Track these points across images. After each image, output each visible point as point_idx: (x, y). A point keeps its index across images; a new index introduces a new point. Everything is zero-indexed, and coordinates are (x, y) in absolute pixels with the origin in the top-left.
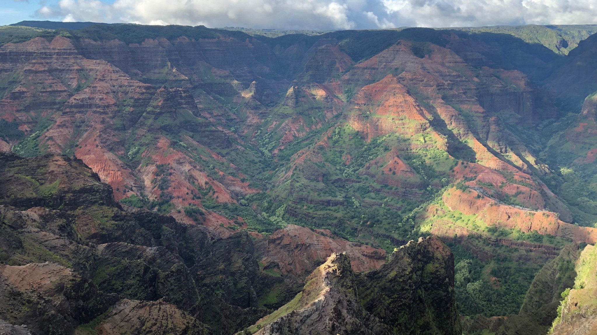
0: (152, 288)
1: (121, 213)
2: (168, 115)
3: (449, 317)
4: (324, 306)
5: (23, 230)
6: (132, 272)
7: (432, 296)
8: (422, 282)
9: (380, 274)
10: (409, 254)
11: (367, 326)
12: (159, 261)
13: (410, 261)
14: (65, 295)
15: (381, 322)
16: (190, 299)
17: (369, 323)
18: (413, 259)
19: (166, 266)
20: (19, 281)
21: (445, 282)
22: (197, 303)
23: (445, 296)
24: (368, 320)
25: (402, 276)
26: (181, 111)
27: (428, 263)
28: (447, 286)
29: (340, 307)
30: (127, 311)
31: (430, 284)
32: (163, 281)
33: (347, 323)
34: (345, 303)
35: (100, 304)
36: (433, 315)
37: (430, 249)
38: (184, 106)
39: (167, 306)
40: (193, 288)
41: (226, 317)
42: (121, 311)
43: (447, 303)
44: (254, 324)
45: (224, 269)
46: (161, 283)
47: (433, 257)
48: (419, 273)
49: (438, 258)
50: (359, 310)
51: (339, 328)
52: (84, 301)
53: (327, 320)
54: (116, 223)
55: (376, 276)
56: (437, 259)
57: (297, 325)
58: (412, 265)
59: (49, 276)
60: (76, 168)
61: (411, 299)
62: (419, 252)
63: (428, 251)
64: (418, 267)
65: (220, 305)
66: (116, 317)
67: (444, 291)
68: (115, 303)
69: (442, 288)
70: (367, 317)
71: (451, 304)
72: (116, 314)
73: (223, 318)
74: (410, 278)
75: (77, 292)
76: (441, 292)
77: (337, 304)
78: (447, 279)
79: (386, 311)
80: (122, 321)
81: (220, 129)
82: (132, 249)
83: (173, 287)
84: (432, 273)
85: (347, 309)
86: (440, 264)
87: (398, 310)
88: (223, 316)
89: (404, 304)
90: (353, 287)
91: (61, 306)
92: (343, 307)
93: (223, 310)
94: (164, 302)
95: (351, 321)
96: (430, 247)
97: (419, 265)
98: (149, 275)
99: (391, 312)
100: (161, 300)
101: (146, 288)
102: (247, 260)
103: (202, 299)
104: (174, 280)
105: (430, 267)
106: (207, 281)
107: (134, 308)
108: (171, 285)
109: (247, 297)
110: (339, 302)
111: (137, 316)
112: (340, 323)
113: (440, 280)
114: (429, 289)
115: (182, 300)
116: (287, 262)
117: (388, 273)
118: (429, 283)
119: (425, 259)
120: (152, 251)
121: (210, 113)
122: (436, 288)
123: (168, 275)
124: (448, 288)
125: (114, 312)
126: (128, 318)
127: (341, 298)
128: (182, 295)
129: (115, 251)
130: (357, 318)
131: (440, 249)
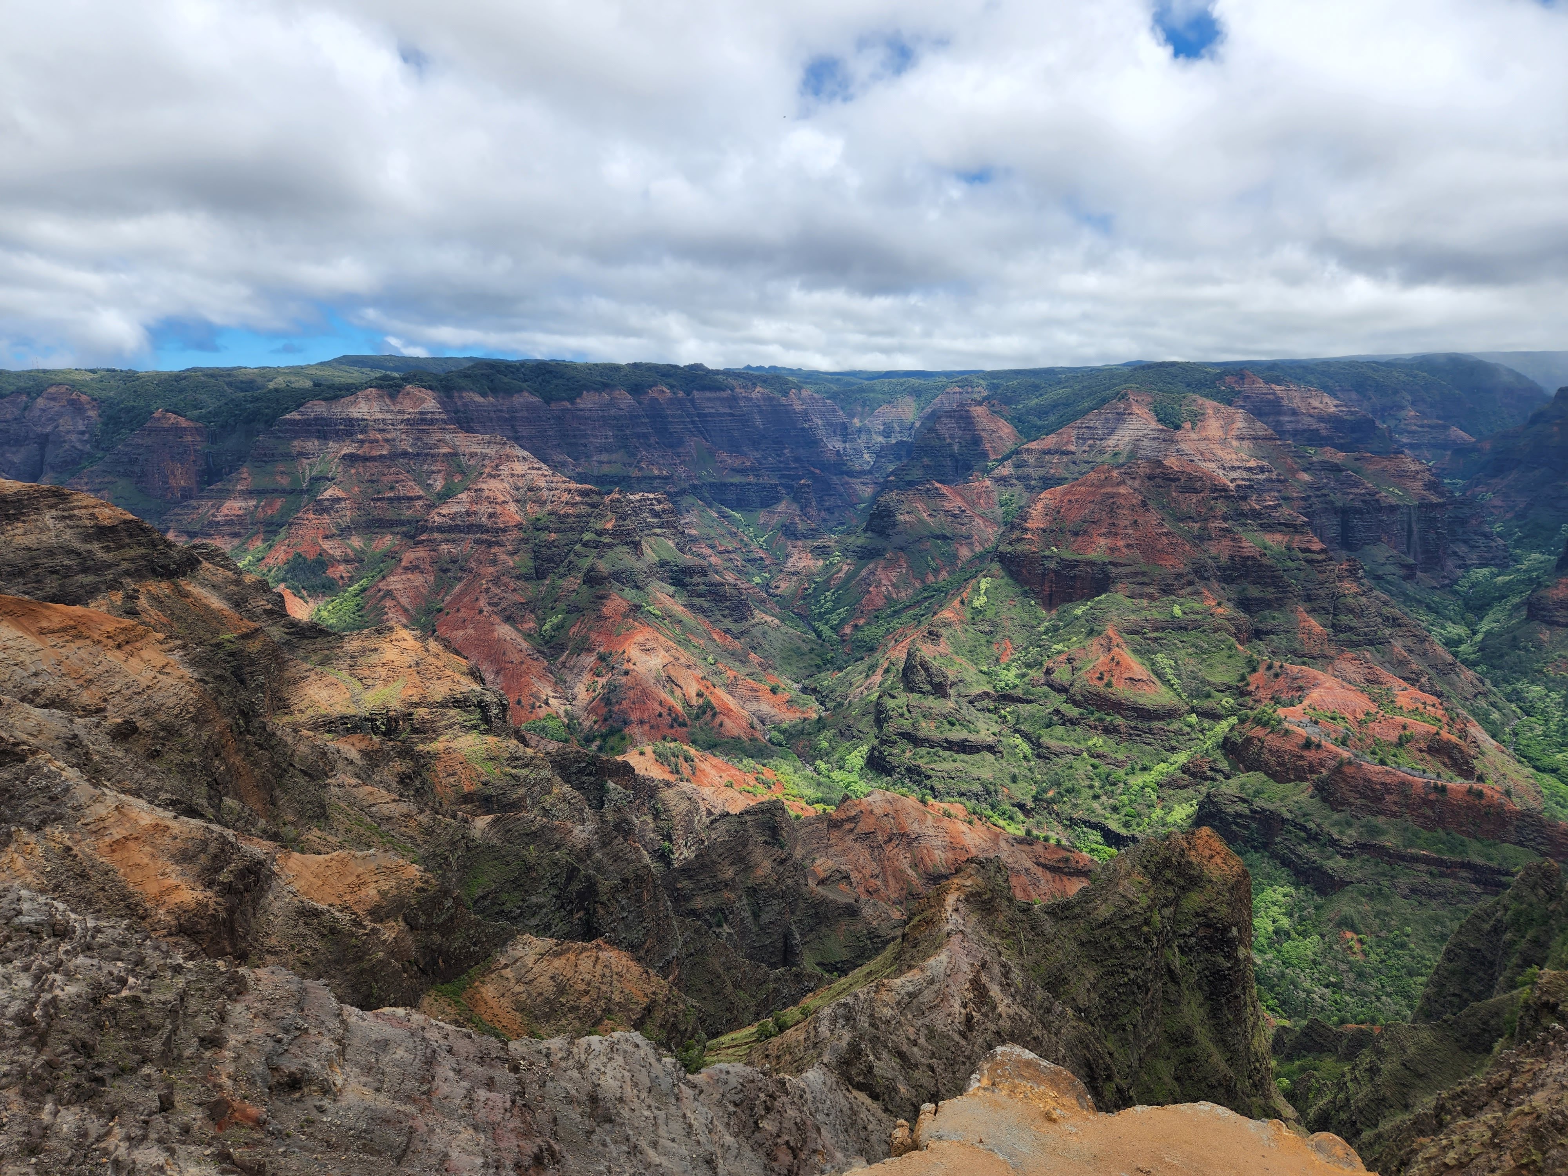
0: (581, 914)
1: (525, 752)
2: (625, 549)
3: (1240, 1020)
4: (949, 972)
5: (329, 781)
6: (543, 877)
7: (1199, 966)
8: (1174, 932)
9: (1077, 910)
10: (1145, 867)
11: (1046, 1026)
12: (599, 855)
13: (1146, 882)
14: (405, 920)
15: (1080, 1019)
16: (660, 942)
17: (1051, 1018)
18: (1155, 879)
19: (611, 868)
20: (315, 887)
21: (1230, 935)
22: (674, 953)
23: (1229, 969)
24: (1048, 1011)
25: (1127, 916)
26: (652, 540)
27: (1189, 890)
28: (1232, 944)
29: (984, 978)
30: (530, 961)
31: (1194, 939)
32: (605, 898)
33: (1000, 1015)
34: (996, 970)
35: (475, 945)
36: (1201, 1010)
37: (1193, 859)
38: (658, 531)
39: (611, 954)
40: (667, 917)
41: (736, 985)
42: (517, 961)
43: (1232, 985)
44: (795, 1003)
45: (733, 880)
46: (602, 903)
47: (1200, 877)
48: (1167, 912)
49: (1214, 879)
50: (1029, 988)
51: (983, 1027)
52: (443, 937)
54: (514, 771)
55: (1067, 913)
56: (1210, 881)
57: (887, 1012)
58: (1151, 892)
59: (375, 878)
60: (437, 656)
61: (1149, 969)
62: (1166, 863)
65: (723, 959)
66: (508, 973)
67: (1227, 957)
68: (504, 944)
69: (1222, 950)
70: (1046, 1004)
71: (1244, 988)
72: (506, 966)
73: (730, 988)
74: (1147, 922)
75: (429, 915)
76: (1220, 959)
77: (978, 972)
78: (1235, 931)
79: (1092, 995)
80: (518, 981)
81: (730, 578)
82: (543, 827)
83: (625, 914)
84: (1197, 915)
85: (1001, 985)
86: (1218, 893)
87: (1119, 993)
88: (729, 983)
89: (1133, 981)
90: (1014, 934)
91: (396, 942)
92: (992, 979)
93: (729, 969)
94: (607, 946)
95: (1011, 1012)
96: (1193, 853)
97: (1169, 894)
98: (575, 887)
99: (1101, 996)
100: (600, 941)
101: (571, 912)
102: (782, 862)
103: (685, 943)
104: (629, 898)
105: (1194, 900)
106: (698, 903)
107: (543, 955)
108: (623, 908)
109: (779, 945)
110: (984, 965)
111: (550, 975)
112: (986, 1015)
113: (1217, 930)
114: (1190, 949)
115: (644, 943)
116: (867, 872)
117: (1095, 909)
118: (1192, 935)
119: (1182, 882)
120: (584, 835)
121: (712, 547)
122: (1208, 949)
123: (616, 886)
124: (1236, 950)
125: (503, 961)
126: (530, 976)
127: (988, 958)
128: (644, 931)
129: (510, 830)
130: (1024, 1006)
131: (1218, 860)
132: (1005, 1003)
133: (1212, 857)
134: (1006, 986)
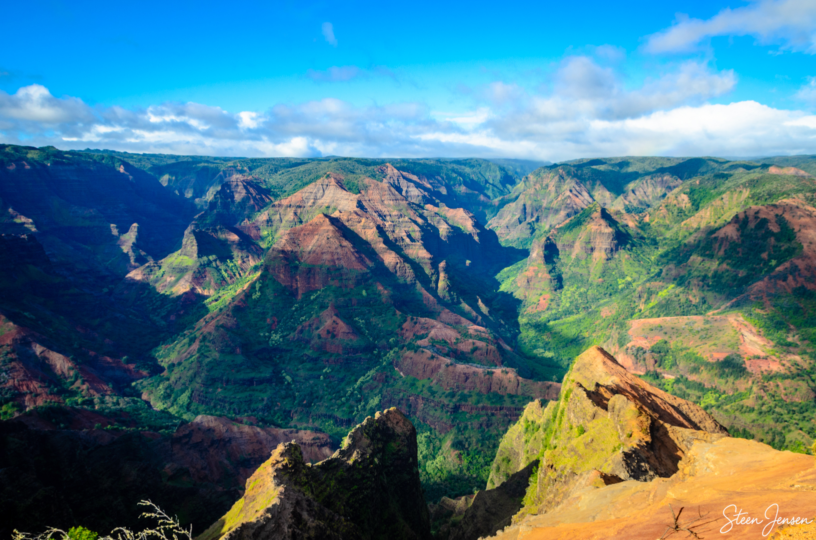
3: (415, 505)
4: (279, 510)
7: (395, 481)
9: (337, 463)
10: (367, 434)
11: (332, 528)
13: (368, 441)
15: (347, 521)
17: (334, 524)
18: (372, 439)
21: (408, 462)
23: (410, 479)
24: (332, 520)
25: (361, 462)
27: (389, 442)
28: (411, 466)
29: (298, 510)
31: (392, 468)
33: (309, 528)
34: (304, 504)
36: (398, 504)
37: (390, 425)
43: (411, 488)
47: (393, 434)
49: (400, 434)
50: (321, 510)
53: (286, 528)
55: (330, 467)
56: (398, 435)
58: (372, 447)
61: (373, 488)
62: (377, 429)
63: (388, 428)
64: (378, 448)
67: (408, 474)
69: (406, 471)
70: (331, 516)
74: (371, 463)
76: (405, 475)
77: (295, 507)
78: (410, 459)
84: (393, 454)
85: (307, 511)
86: (402, 441)
87: (360, 504)
89: (366, 496)
92: (302, 510)
95: (314, 524)
96: (389, 422)
97: (380, 446)
99: (351, 507)
105: (392, 447)
110: (297, 503)
112: (301, 530)
113: (403, 460)
114: (391, 473)
116: (199, 466)
117: (346, 461)
118: (391, 466)
119: (385, 438)
122: (399, 472)
124: (413, 470)
127: (299, 498)
130: (320, 520)
131: (401, 424)
132: (312, 522)
133: (397, 423)
134: (310, 512)
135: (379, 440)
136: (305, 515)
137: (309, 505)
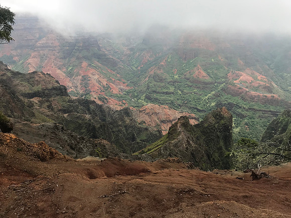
1: (71, 99)
2: (86, 50)
5: (33, 108)
6: (83, 126)
7: (223, 135)
8: (218, 128)
9: (200, 125)
10: (213, 116)
13: (214, 119)
21: (229, 128)
23: (229, 135)
24: (200, 145)
25: (210, 126)
27: (221, 120)
31: (222, 130)
32: (97, 130)
33: (193, 147)
36: (223, 143)
38: (93, 46)
40: (110, 133)
45: (121, 124)
47: (223, 117)
49: (226, 117)
50: (196, 141)
53: (185, 145)
54: (70, 104)
57: (172, 148)
61: (214, 136)
62: (217, 115)
63: (221, 114)
64: (217, 122)
69: (227, 131)
71: (231, 138)
74: (214, 127)
81: (111, 57)
82: (79, 116)
84: (223, 125)
86: (227, 120)
88: (124, 145)
90: (191, 131)
98: (91, 128)
100: (101, 138)
101: (90, 133)
104: (102, 129)
108: (101, 132)
110: (188, 137)
112: (190, 147)
113: (226, 127)
116: (148, 121)
117: (204, 125)
120: (89, 117)
121: (105, 49)
124: (230, 131)
129: (72, 117)
130: (196, 145)
132: (193, 145)
133: (225, 113)
134: (193, 141)
135: (218, 119)
136: (191, 142)
137: (192, 139)
